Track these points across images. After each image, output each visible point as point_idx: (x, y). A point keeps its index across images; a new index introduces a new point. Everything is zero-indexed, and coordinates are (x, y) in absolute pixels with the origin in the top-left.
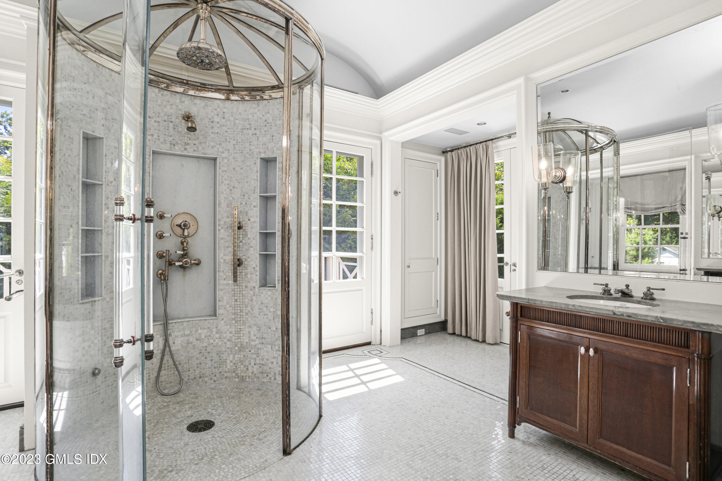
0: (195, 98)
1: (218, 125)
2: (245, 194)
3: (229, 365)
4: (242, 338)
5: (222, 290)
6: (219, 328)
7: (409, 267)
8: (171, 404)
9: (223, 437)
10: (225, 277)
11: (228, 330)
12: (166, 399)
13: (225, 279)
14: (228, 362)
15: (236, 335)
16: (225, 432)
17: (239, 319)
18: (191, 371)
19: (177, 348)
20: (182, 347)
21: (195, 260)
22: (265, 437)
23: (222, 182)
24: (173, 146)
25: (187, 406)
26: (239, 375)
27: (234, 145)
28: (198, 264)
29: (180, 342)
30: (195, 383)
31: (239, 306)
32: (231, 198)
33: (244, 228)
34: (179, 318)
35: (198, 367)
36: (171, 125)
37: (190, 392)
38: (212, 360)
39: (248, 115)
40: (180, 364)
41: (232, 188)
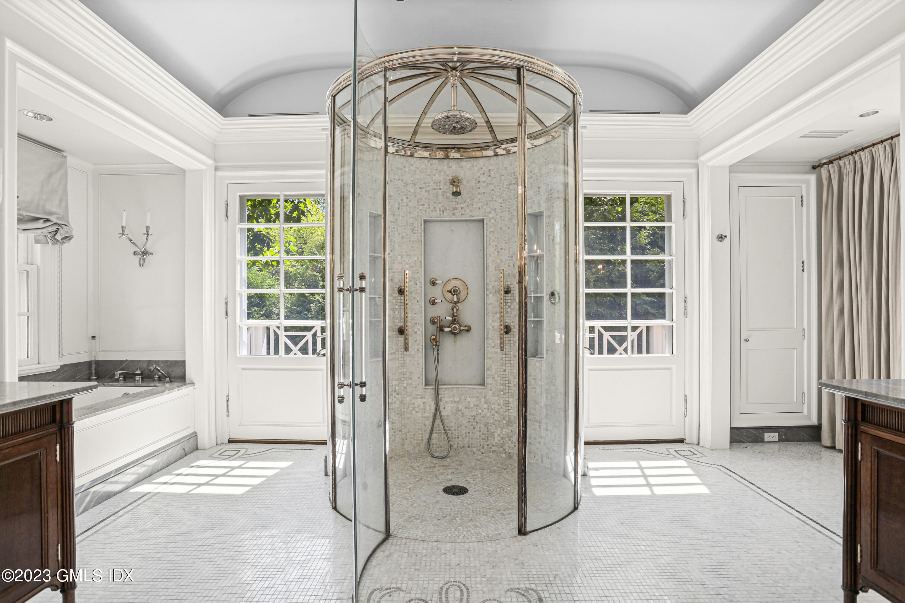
0: (461, 161)
1: (485, 185)
2: (513, 255)
3: (497, 439)
4: (510, 411)
5: (490, 358)
6: (488, 398)
7: (747, 340)
8: (437, 466)
9: (470, 504)
10: (493, 345)
11: (496, 401)
12: (435, 461)
13: (493, 347)
14: (496, 435)
15: (504, 408)
16: (474, 500)
17: (507, 391)
18: (460, 439)
19: (447, 413)
20: (452, 413)
21: (465, 326)
22: (509, 514)
23: (490, 244)
24: (442, 213)
25: (450, 471)
26: (507, 451)
27: (501, 203)
28: (468, 331)
29: (450, 408)
30: (464, 452)
31: (507, 376)
32: (499, 261)
33: (512, 292)
34: (450, 385)
35: (466, 436)
36: (440, 192)
37: (457, 459)
38: (480, 431)
39: (513, 169)
40: (449, 430)
41: (499, 250)
